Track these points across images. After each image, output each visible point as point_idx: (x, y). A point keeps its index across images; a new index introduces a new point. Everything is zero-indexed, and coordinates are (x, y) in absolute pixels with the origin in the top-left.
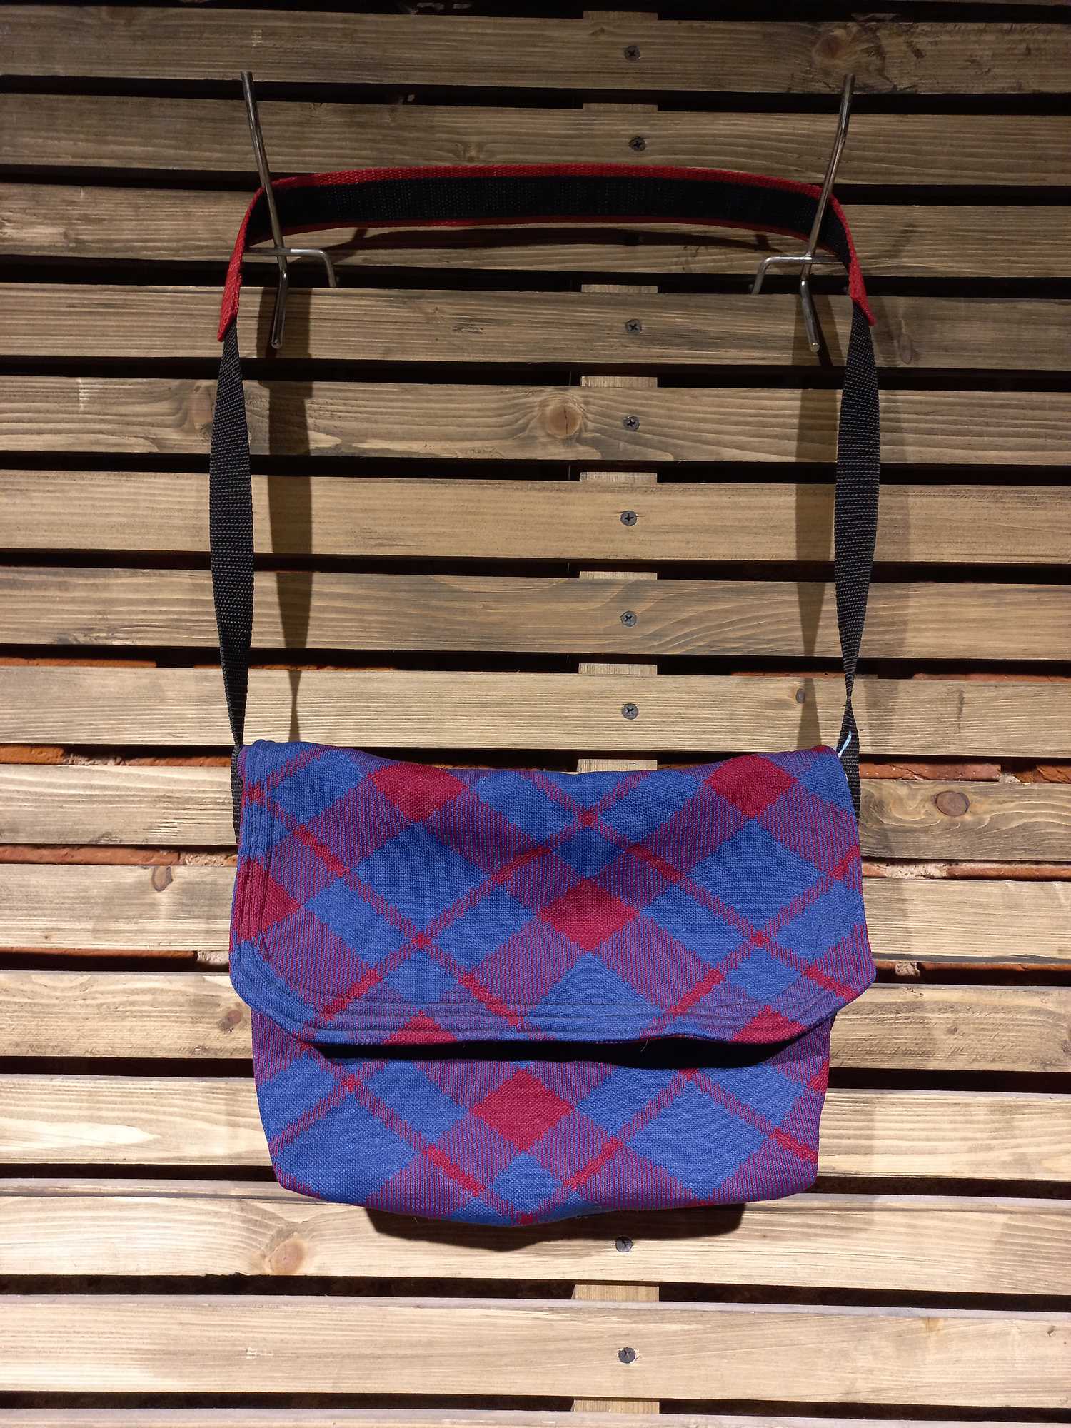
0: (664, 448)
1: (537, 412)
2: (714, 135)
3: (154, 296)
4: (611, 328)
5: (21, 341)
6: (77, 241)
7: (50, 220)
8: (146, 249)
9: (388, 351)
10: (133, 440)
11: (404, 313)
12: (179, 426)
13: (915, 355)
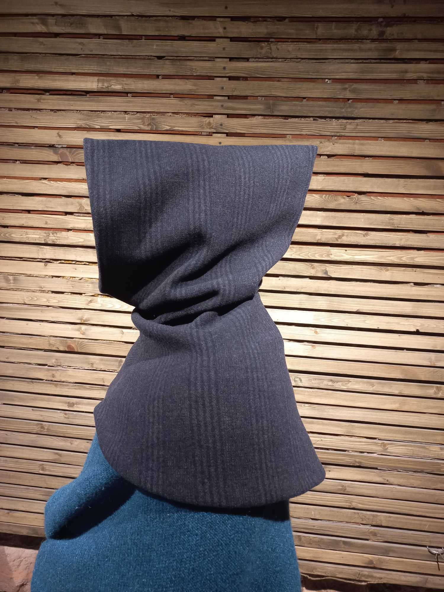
0: (227, 130)
1: (205, 123)
2: (239, 67)
3: (138, 99)
4: (218, 106)
5: (116, 108)
6: (125, 89)
7: (120, 84)
8: (136, 90)
9: (179, 110)
10: (135, 127)
11: (182, 103)
12: (143, 124)
13: (273, 112)
